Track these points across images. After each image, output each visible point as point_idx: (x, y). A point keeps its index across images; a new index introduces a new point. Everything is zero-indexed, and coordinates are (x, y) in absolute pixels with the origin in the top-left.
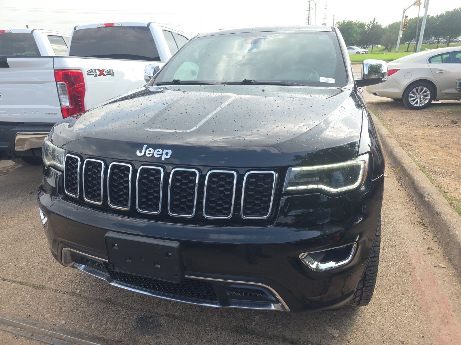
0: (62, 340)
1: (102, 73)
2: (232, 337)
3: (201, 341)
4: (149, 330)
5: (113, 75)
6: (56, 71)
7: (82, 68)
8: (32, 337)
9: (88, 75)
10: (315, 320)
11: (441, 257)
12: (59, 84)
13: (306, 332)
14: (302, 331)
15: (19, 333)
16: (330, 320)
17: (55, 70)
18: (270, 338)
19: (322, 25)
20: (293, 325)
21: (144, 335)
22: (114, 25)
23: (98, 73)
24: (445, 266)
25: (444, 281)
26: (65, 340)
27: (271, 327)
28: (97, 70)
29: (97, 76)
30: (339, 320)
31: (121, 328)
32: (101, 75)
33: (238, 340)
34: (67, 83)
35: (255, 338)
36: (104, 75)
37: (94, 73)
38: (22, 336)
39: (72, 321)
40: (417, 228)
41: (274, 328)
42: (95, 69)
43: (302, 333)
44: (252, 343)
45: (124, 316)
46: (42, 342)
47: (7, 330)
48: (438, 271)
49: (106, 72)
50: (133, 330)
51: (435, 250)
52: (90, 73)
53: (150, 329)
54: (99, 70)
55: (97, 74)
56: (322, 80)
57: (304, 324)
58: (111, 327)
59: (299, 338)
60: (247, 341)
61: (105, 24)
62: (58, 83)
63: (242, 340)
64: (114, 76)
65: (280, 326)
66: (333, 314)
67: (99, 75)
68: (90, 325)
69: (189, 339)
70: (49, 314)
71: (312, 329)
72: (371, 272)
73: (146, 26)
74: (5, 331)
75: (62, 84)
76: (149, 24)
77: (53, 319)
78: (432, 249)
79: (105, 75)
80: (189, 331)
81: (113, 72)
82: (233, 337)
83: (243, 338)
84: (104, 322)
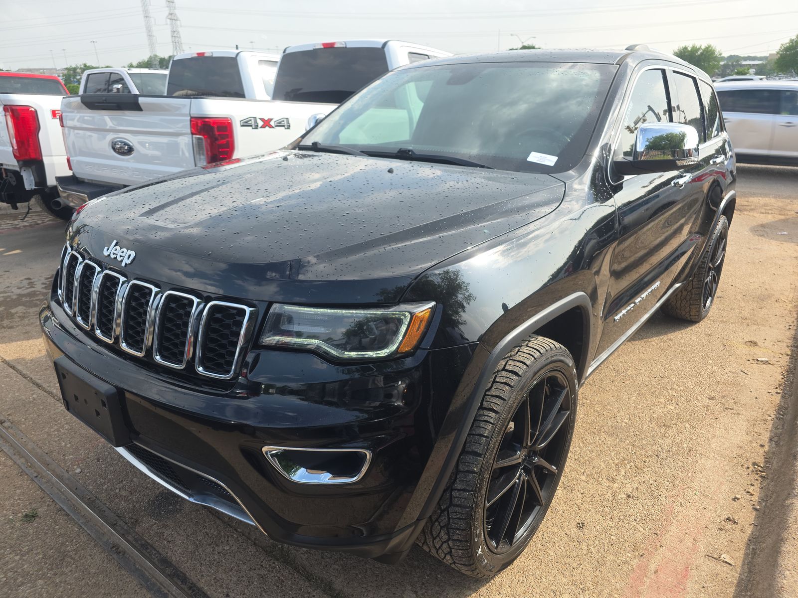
0: (61, 492)
1: (267, 123)
2: (257, 558)
3: (212, 550)
4: (163, 513)
5: (289, 127)
6: (193, 119)
7: (231, 116)
8: (35, 479)
9: (241, 126)
10: (399, 575)
11: (742, 541)
12: (195, 138)
13: (369, 588)
14: (365, 586)
15: (26, 470)
16: (423, 584)
17: (191, 118)
18: (309, 577)
19: (626, 49)
20: (357, 572)
21: (151, 518)
22: (336, 46)
23: (260, 123)
24: (731, 562)
25: (703, 587)
26: (63, 494)
27: (323, 563)
28: (260, 119)
29: (257, 128)
30: (438, 589)
31: (134, 499)
32: (265, 127)
33: (262, 566)
34: (205, 138)
35: (287, 571)
36: (271, 127)
37: (253, 124)
38: (27, 474)
39: (89, 472)
40: (741, 476)
41: (326, 566)
42: (255, 118)
43: (363, 587)
44: (277, 576)
45: (149, 485)
46: (41, 488)
47: (17, 462)
48: (709, 566)
49: (275, 122)
50: (144, 507)
51: (739, 527)
52: (245, 124)
53: (165, 512)
54: (262, 120)
55: (257, 126)
56: (535, 157)
57: (377, 576)
58: (124, 494)
59: (352, 593)
60: (272, 572)
61: (324, 44)
62: (194, 136)
63: (266, 568)
64: (289, 129)
65: (337, 567)
66: (437, 576)
67: (261, 127)
68: (103, 484)
69: (200, 541)
70: (72, 456)
71: (382, 588)
72: (458, 516)
73: (380, 46)
74: (15, 463)
75: (199, 139)
76: (385, 44)
77: (71, 464)
78: (735, 522)
79: (273, 127)
80: (208, 531)
81: (288, 122)
82: (258, 560)
83: (270, 565)
84: (122, 485)
